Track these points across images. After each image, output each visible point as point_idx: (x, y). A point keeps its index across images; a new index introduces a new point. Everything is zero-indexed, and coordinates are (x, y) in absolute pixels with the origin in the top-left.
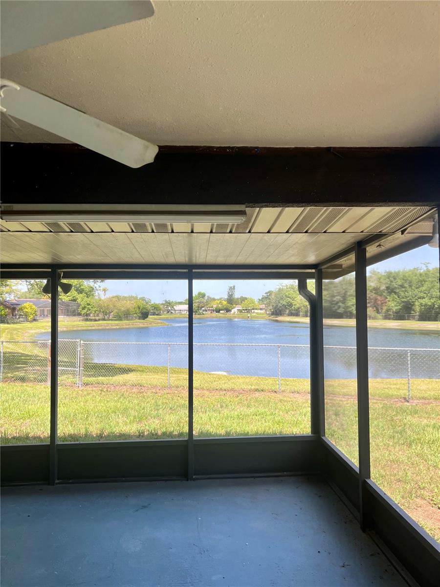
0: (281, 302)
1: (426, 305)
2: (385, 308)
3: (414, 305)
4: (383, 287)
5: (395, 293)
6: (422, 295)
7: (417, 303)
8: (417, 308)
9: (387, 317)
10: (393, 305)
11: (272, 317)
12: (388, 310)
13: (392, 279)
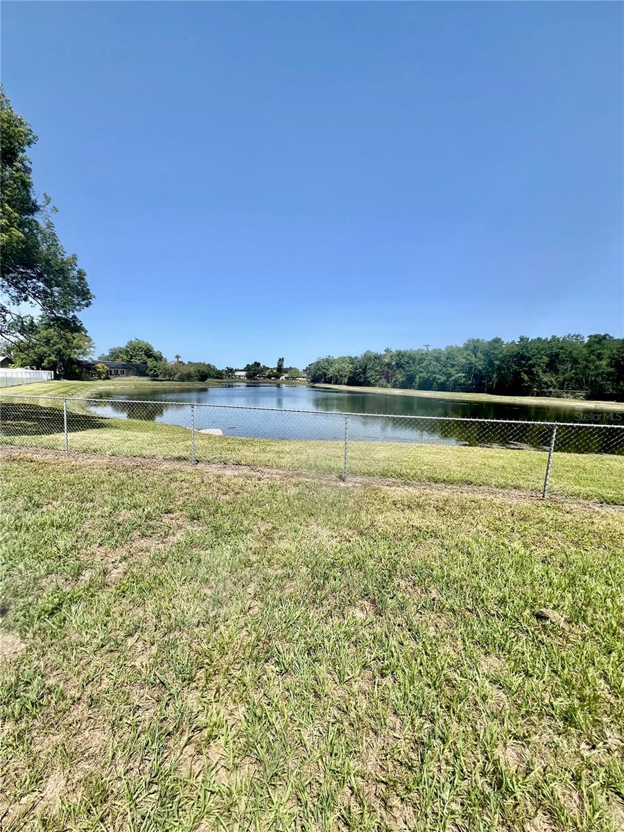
0: (318, 372)
1: (424, 378)
2: (394, 379)
3: (415, 378)
4: (394, 363)
5: (403, 368)
6: (421, 370)
7: (417, 376)
8: (417, 380)
9: (394, 386)
10: (400, 377)
11: (311, 384)
12: (395, 381)
13: (401, 357)
